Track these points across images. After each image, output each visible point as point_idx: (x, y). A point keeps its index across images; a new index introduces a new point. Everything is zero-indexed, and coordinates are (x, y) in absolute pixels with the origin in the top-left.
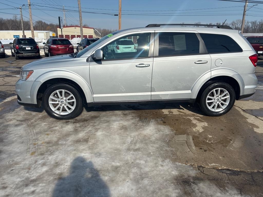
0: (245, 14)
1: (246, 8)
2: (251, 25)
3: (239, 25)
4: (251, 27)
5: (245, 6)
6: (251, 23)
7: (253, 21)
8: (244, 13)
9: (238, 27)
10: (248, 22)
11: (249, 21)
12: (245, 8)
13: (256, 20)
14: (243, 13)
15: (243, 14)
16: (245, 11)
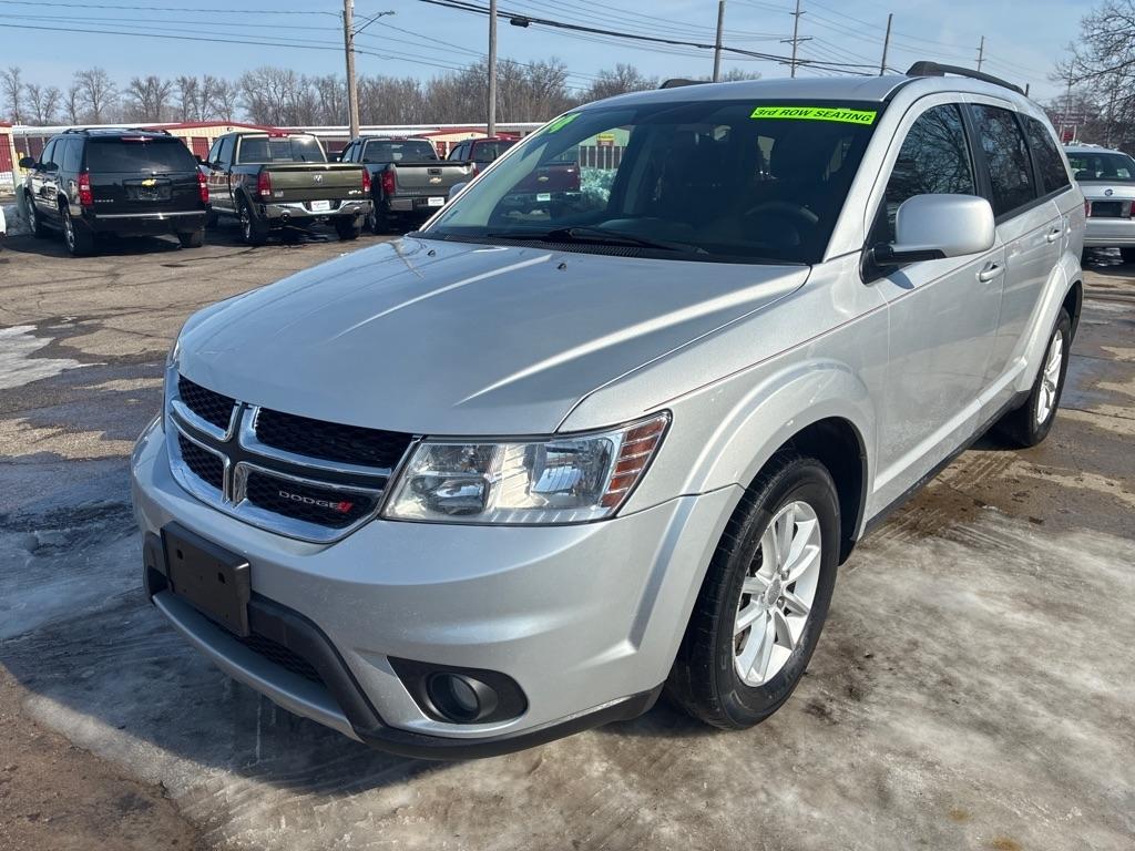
0: (351, 47)
1: (351, 21)
2: (317, 93)
3: (272, 89)
4: (319, 99)
5: (345, 13)
6: (316, 84)
7: (323, 76)
8: (347, 45)
9: (270, 98)
10: (304, 82)
11: (309, 77)
12: (346, 22)
13: (331, 73)
14: (344, 41)
15: (344, 47)
16: (352, 36)
